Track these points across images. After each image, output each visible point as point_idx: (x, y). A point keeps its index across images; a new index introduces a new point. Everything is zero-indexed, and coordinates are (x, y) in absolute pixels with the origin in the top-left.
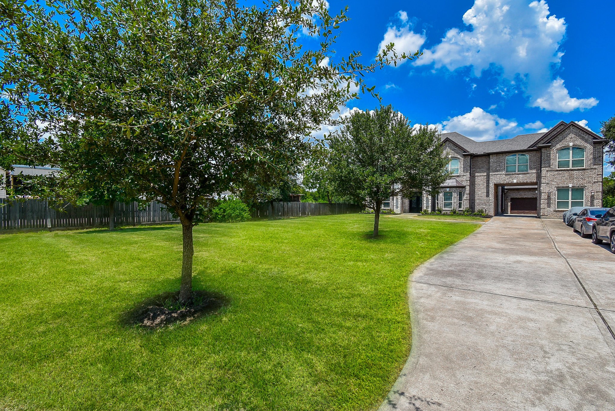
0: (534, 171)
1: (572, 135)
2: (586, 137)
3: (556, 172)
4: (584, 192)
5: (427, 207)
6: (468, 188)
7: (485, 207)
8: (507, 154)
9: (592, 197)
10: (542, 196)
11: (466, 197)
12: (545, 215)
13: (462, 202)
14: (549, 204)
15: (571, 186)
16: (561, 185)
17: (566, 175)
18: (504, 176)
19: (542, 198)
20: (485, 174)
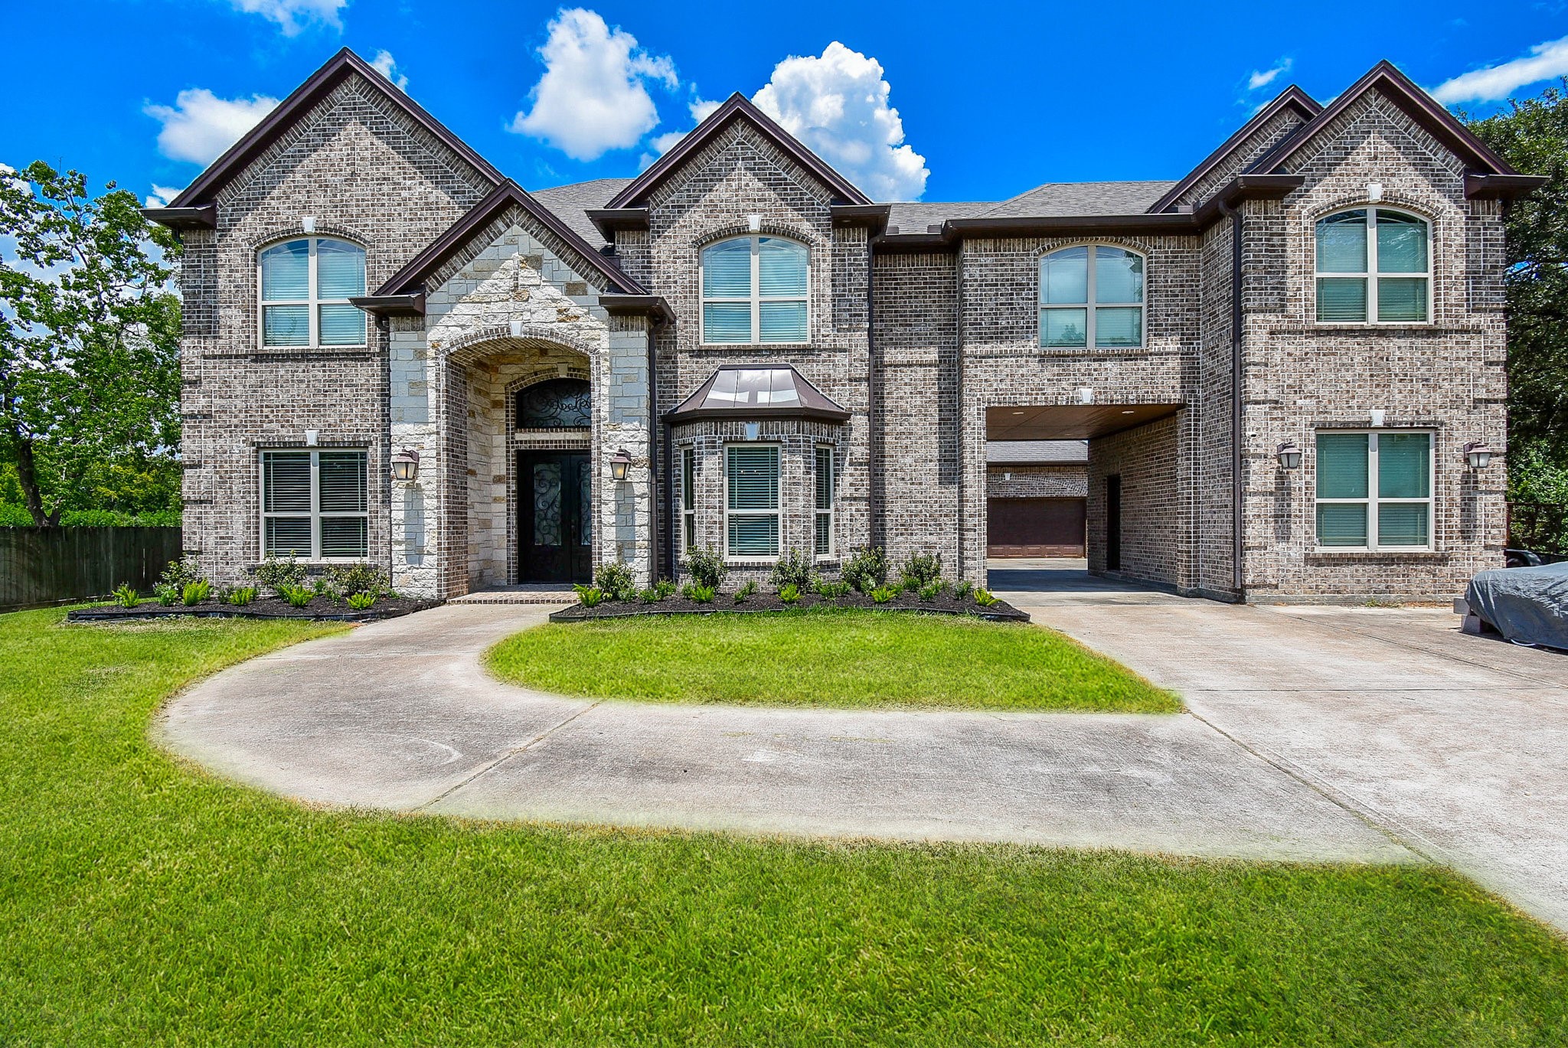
1: (1376, 143)
2: (1440, 157)
3: (1314, 343)
4: (1432, 452)
5: (624, 548)
6: (860, 425)
7: (933, 539)
9: (1469, 480)
10: (1252, 478)
11: (849, 481)
12: (1265, 586)
13: (831, 511)
14: (1282, 519)
15: (1378, 417)
16: (1336, 416)
17: (1358, 359)
18: (1034, 365)
19: (1251, 488)
20: (933, 355)
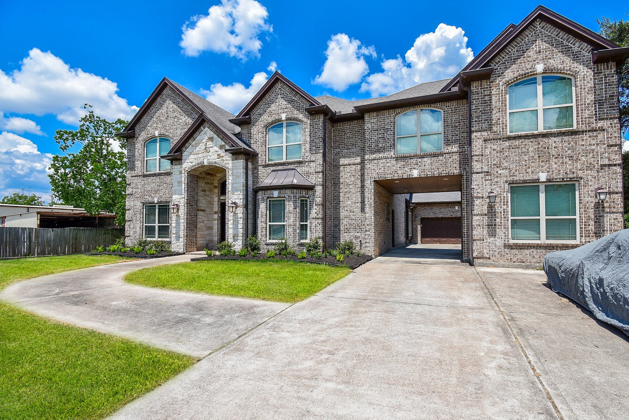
0: (455, 148)
1: (541, 45)
2: (577, 46)
3: (507, 144)
4: (577, 193)
5: (235, 237)
6: (319, 190)
7: (359, 234)
8: (399, 110)
9: (599, 206)
10: (476, 207)
11: (315, 212)
12: (483, 258)
13: (308, 223)
14: (492, 228)
15: (543, 177)
16: (519, 177)
17: (531, 149)
18: (393, 162)
19: (475, 212)
20: (358, 160)
